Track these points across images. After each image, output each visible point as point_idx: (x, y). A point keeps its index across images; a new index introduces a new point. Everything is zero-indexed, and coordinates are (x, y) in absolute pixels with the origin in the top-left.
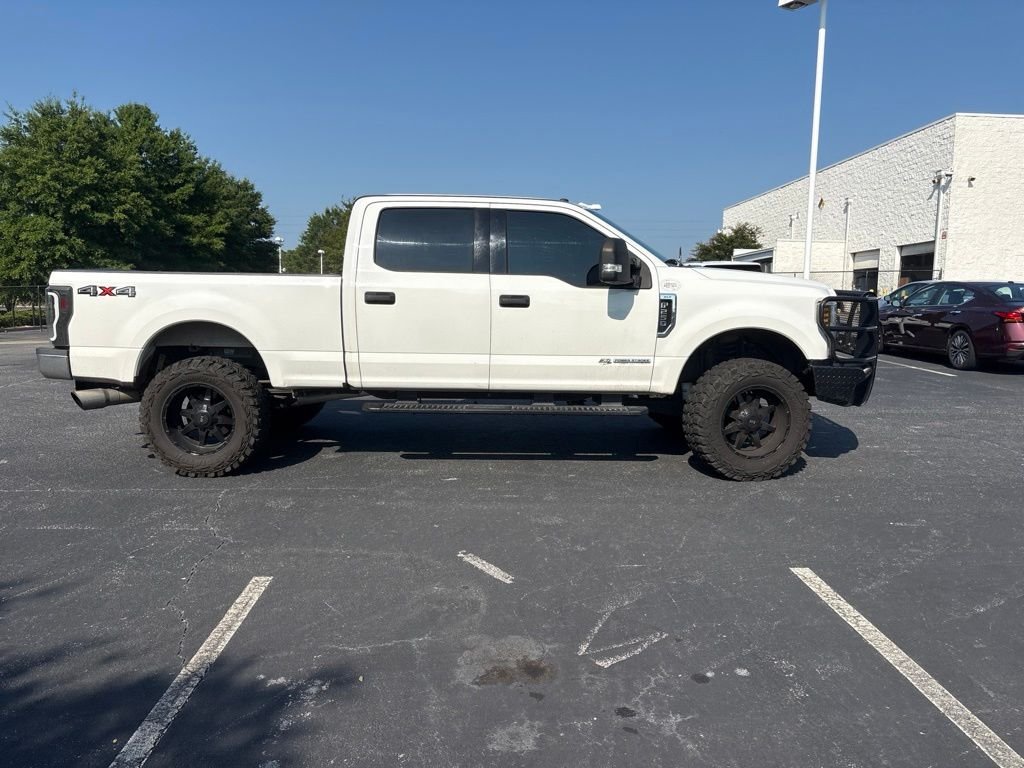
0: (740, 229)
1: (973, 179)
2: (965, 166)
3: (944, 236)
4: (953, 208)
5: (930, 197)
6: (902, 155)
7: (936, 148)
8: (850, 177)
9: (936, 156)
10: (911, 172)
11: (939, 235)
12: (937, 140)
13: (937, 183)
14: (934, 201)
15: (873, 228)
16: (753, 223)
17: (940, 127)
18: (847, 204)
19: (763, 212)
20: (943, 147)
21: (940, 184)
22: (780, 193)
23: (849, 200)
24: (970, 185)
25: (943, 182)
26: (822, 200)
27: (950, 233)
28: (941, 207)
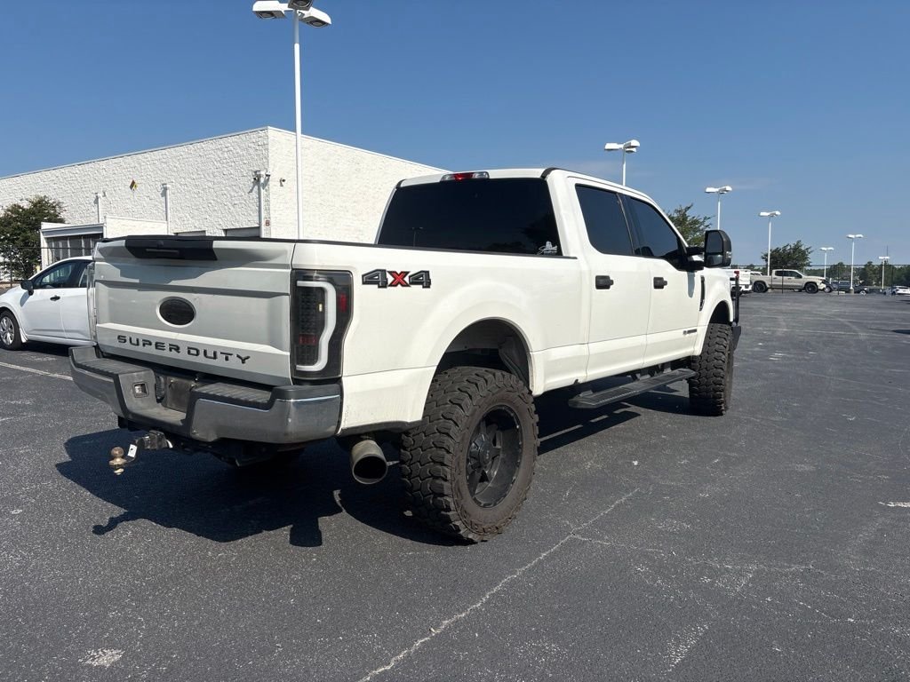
0: (39, 202)
1: (284, 181)
2: (277, 169)
3: (268, 223)
4: (272, 202)
5: (251, 191)
6: (219, 153)
7: (251, 151)
8: (164, 165)
9: (252, 158)
10: (229, 168)
11: (263, 223)
12: (252, 145)
13: (257, 180)
14: (254, 194)
15: (196, 213)
16: (52, 196)
17: (253, 136)
18: (166, 189)
19: (55, 186)
20: (259, 152)
21: (259, 181)
22: (77, 169)
23: (168, 186)
24: (281, 185)
25: (262, 180)
26: (133, 183)
27: (272, 221)
28: (262, 199)
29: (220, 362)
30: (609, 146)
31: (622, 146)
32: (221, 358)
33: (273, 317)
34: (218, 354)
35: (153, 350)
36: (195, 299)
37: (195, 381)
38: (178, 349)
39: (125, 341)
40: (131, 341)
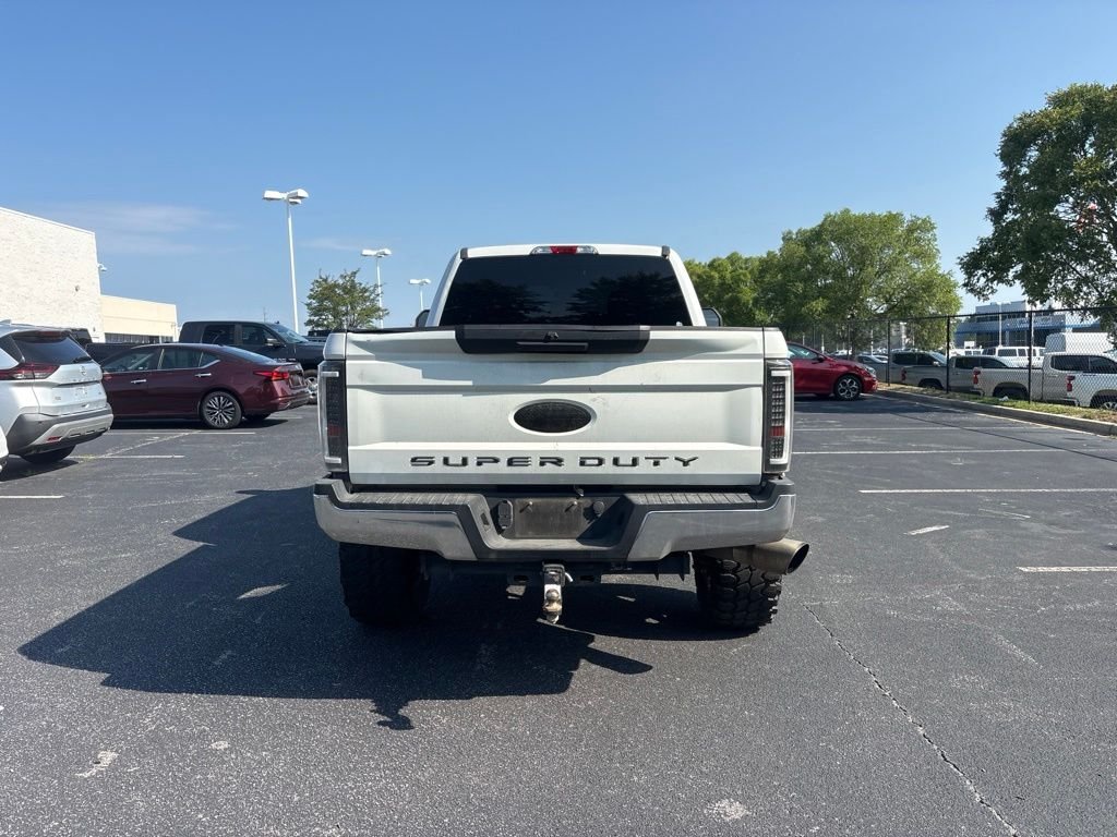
29: (650, 469)
30: (269, 194)
31: (284, 196)
32: (645, 463)
34: (641, 461)
35: (502, 468)
36: (594, 400)
37: (578, 497)
38: (558, 462)
39: (431, 463)
40: (446, 461)
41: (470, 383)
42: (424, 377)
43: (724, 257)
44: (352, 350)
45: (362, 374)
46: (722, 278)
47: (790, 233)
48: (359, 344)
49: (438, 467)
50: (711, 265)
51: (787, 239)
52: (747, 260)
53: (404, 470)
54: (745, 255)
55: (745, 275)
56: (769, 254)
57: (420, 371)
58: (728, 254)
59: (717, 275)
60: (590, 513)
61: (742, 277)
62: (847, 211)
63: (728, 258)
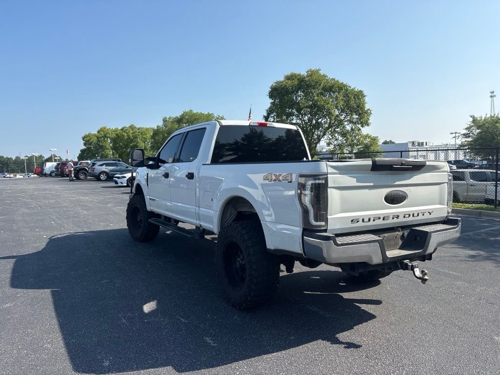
29: (421, 217)
32: (421, 215)
33: (441, 191)
34: (420, 214)
35: (381, 222)
36: (407, 190)
37: (399, 231)
38: (398, 217)
39: (358, 222)
40: (363, 220)
41: (372, 184)
42: (357, 182)
43: (128, 126)
44: (330, 170)
45: (334, 181)
46: (128, 136)
47: (166, 118)
48: (333, 167)
49: (360, 224)
50: (122, 130)
51: (165, 120)
52: (139, 129)
53: (349, 226)
54: (138, 126)
55: (139, 135)
56: (158, 127)
57: (355, 179)
58: (130, 125)
59: (126, 135)
60: (402, 237)
61: (138, 136)
62: (191, 111)
63: (129, 127)
